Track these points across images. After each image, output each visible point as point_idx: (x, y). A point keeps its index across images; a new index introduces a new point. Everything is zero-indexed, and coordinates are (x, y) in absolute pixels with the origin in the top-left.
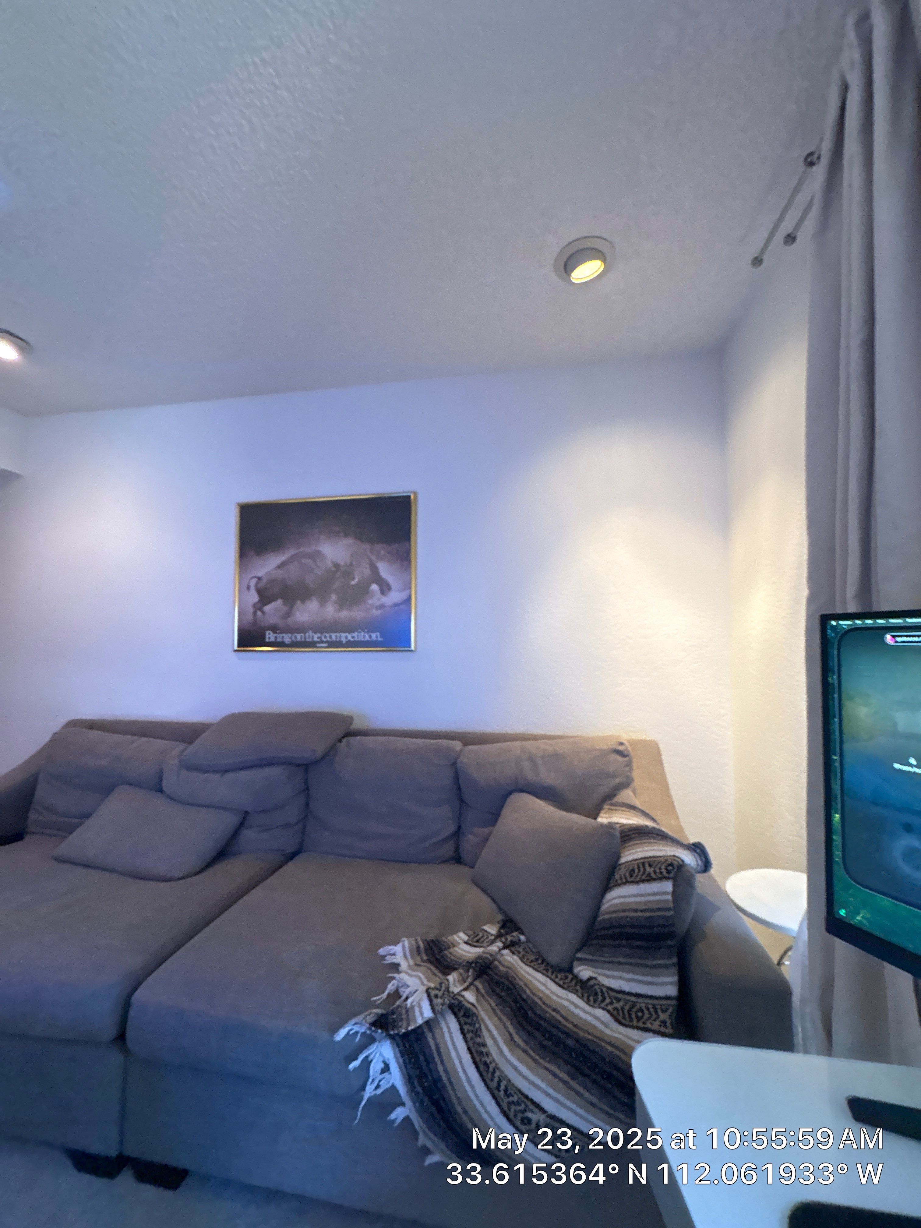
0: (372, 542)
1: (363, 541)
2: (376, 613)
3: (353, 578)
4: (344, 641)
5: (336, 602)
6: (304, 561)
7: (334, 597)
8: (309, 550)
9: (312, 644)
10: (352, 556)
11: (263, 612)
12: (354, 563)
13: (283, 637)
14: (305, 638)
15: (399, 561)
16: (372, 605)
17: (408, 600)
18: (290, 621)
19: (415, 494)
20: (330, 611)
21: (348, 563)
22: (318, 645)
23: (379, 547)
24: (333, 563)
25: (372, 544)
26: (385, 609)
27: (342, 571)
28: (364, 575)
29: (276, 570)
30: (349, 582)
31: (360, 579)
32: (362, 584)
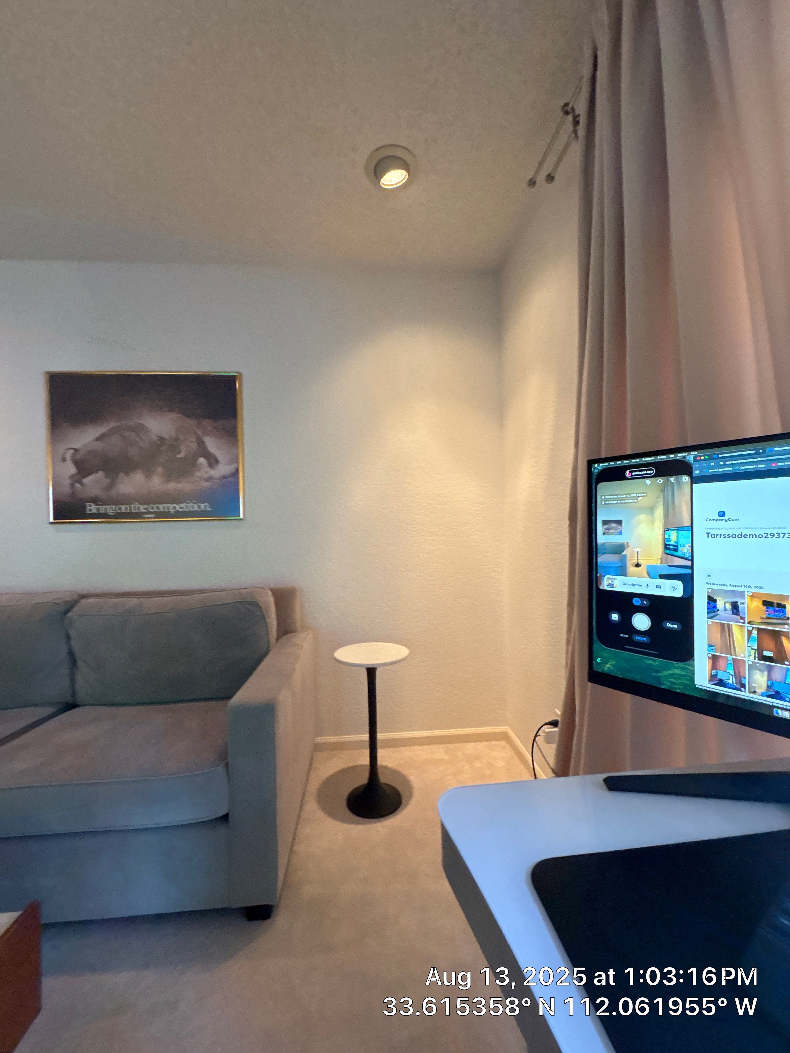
0: (198, 417)
2: (205, 484)
3: (180, 452)
4: (172, 511)
5: (162, 475)
6: (126, 434)
7: (160, 470)
8: (131, 423)
9: (138, 516)
10: (177, 430)
12: (181, 438)
13: (106, 509)
14: (131, 509)
15: (226, 437)
16: (200, 478)
17: (236, 473)
19: (240, 373)
20: (157, 483)
21: (174, 436)
22: (145, 516)
23: (205, 422)
24: (158, 436)
25: (198, 420)
26: (214, 481)
27: (167, 445)
28: (191, 448)
29: (95, 443)
30: (176, 456)
31: (187, 452)
32: (189, 457)
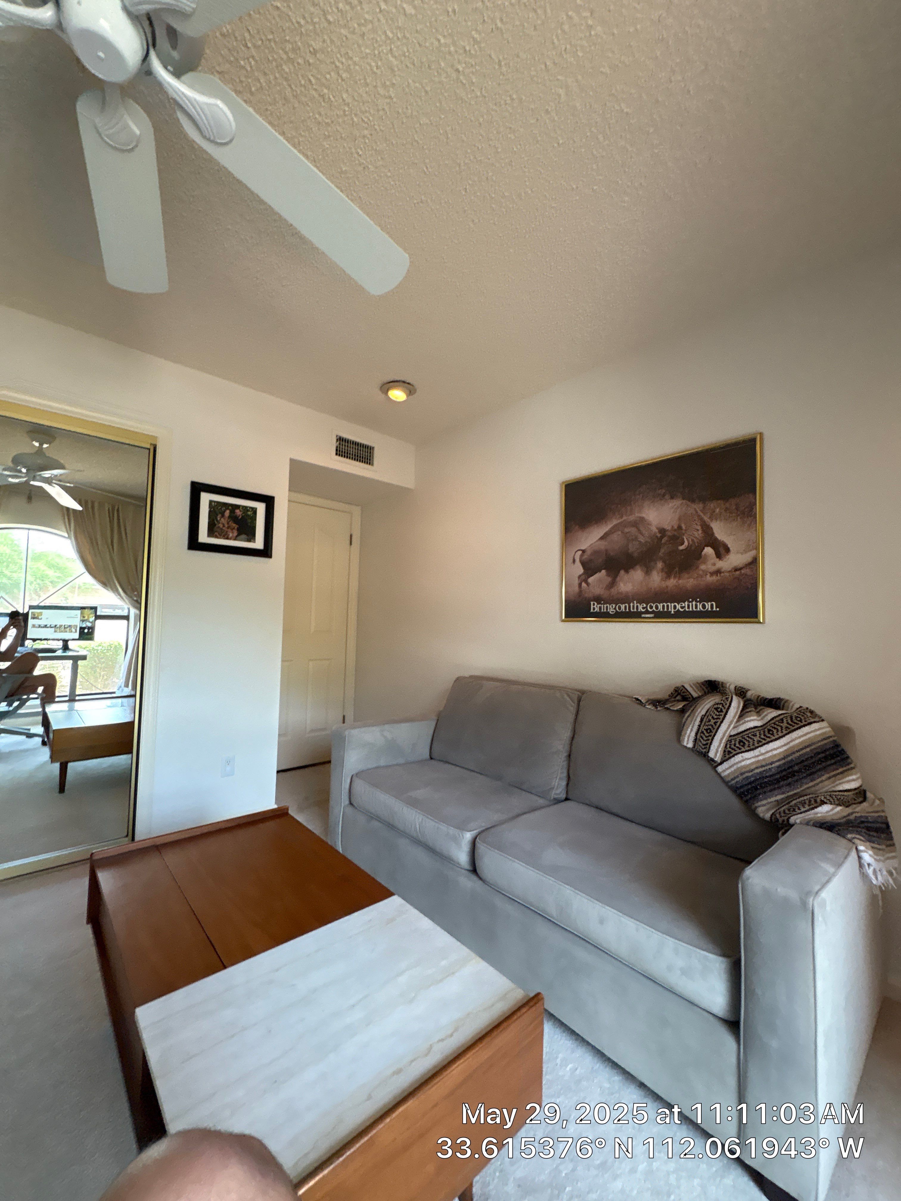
0: (703, 500)
2: (709, 579)
5: (662, 570)
6: (626, 530)
7: (660, 565)
8: (632, 518)
9: (636, 615)
10: (680, 519)
11: (588, 584)
12: (684, 527)
15: (739, 520)
16: (705, 573)
17: (754, 562)
19: (761, 434)
20: (656, 579)
21: (676, 527)
23: (712, 505)
24: (657, 528)
25: (704, 503)
26: (722, 574)
27: (669, 536)
28: (696, 537)
29: (599, 542)
30: (678, 548)
31: (691, 543)
32: (693, 548)
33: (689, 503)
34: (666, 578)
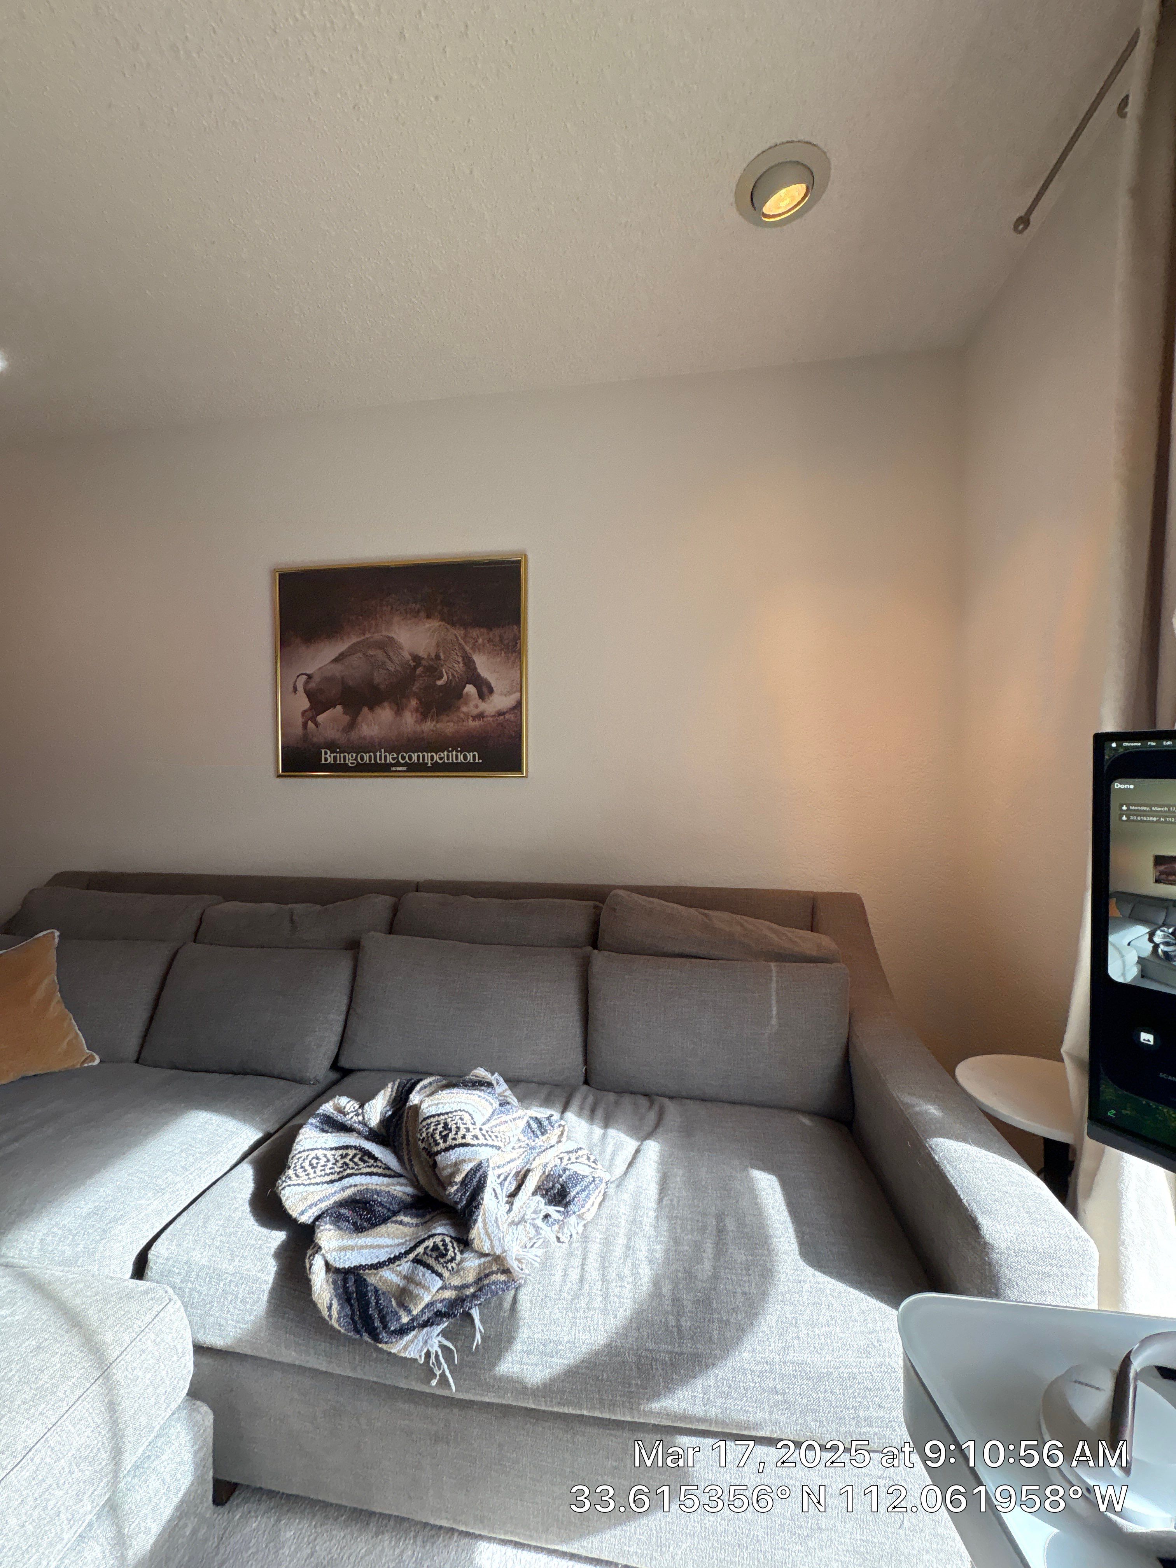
0: (465, 625)
1: (453, 625)
2: (472, 724)
3: (441, 677)
5: (417, 710)
6: (370, 652)
7: (414, 703)
8: (377, 637)
9: (384, 768)
10: (438, 645)
11: (317, 724)
12: (442, 657)
15: (503, 655)
16: (467, 715)
17: (518, 706)
18: (354, 735)
19: (526, 556)
20: (409, 721)
21: (433, 655)
22: (393, 769)
23: (475, 632)
24: (410, 655)
25: (465, 629)
26: (485, 719)
27: (425, 666)
28: (456, 671)
29: (332, 666)
30: (435, 682)
31: (451, 678)
32: (453, 684)
33: (449, 627)
34: (422, 720)
